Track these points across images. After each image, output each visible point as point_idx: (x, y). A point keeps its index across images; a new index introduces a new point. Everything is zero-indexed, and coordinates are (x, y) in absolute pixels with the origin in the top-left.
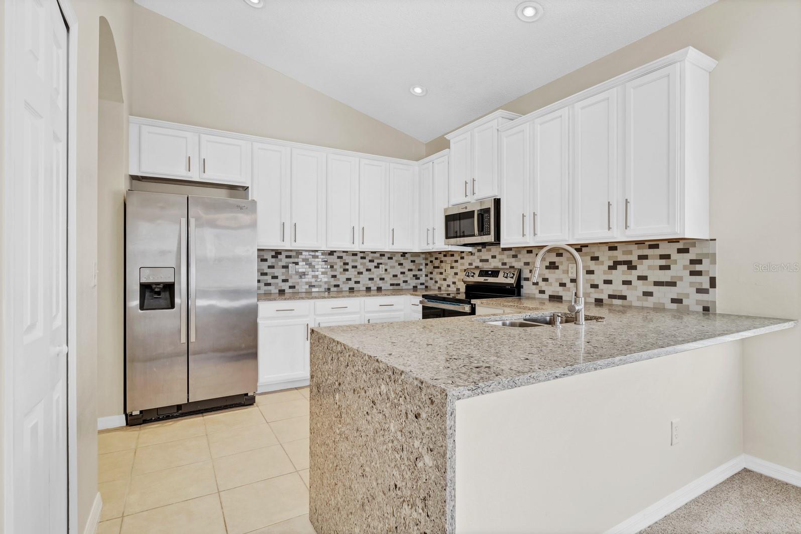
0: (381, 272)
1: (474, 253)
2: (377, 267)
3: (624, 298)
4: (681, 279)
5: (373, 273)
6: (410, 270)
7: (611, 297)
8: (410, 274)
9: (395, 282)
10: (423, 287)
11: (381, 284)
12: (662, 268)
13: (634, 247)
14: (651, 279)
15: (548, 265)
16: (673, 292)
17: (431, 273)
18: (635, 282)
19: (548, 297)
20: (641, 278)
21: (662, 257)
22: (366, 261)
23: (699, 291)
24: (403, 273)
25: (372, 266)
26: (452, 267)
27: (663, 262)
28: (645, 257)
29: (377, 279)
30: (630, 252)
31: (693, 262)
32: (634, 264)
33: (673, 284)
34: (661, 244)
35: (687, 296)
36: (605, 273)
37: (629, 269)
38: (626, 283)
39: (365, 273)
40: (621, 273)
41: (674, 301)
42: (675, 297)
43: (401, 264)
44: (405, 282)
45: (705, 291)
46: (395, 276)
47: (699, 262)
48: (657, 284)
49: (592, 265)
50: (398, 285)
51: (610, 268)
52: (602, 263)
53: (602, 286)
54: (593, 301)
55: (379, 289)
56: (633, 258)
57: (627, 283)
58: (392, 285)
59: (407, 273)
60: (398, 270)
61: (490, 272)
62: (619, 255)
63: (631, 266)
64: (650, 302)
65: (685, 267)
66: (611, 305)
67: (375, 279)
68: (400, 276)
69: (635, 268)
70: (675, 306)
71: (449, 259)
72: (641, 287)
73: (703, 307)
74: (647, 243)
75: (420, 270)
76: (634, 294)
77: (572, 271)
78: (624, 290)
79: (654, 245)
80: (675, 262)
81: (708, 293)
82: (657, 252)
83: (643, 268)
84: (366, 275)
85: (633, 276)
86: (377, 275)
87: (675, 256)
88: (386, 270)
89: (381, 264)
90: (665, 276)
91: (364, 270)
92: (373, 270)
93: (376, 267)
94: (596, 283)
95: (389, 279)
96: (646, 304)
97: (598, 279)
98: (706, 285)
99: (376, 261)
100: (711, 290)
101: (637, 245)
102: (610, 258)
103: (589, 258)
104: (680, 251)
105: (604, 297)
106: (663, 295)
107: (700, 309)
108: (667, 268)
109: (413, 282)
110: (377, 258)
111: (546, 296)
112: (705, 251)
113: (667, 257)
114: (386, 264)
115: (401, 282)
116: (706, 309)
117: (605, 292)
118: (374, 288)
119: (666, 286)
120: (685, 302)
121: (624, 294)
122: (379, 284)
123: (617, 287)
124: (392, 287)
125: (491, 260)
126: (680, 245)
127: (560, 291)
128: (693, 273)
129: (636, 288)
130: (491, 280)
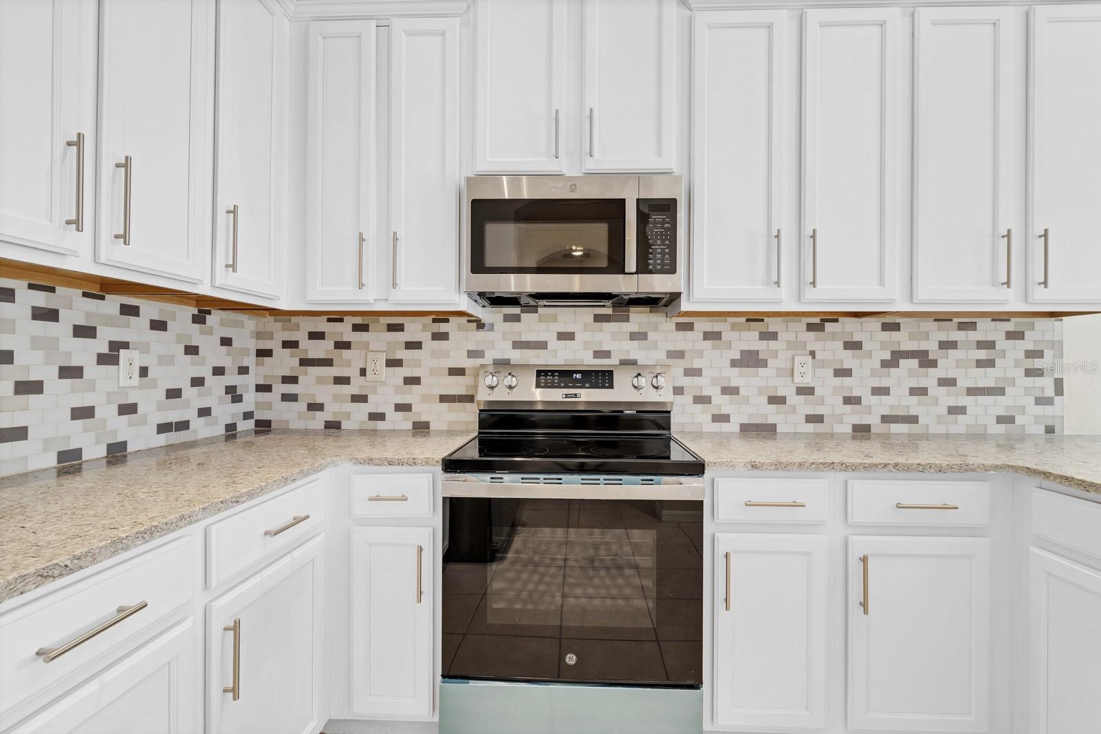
0: (124, 382)
1: (492, 325)
2: (109, 358)
3: (913, 420)
4: (1013, 382)
5: (92, 387)
6: (219, 371)
7: (886, 419)
8: (217, 385)
9: (174, 417)
10: (250, 424)
11: (122, 429)
12: (980, 364)
13: (930, 325)
14: (963, 383)
15: (738, 357)
16: (998, 405)
17: (292, 380)
18: (935, 390)
19: (738, 429)
20: (944, 382)
21: (981, 345)
22: (61, 330)
23: (1040, 401)
24: (198, 382)
25: (84, 353)
26: (393, 363)
27: (983, 354)
28: (952, 345)
29: (107, 412)
30: (926, 336)
31: (1030, 354)
32: (931, 357)
33: (1000, 391)
34: (983, 324)
35: (1023, 410)
36: (874, 373)
37: (921, 365)
38: (914, 391)
39: (53, 384)
40: (907, 373)
41: (1001, 420)
42: (1002, 413)
43: (192, 350)
44: (204, 412)
45: (1048, 401)
46: (173, 394)
47: (1039, 354)
48: (972, 391)
49: (848, 359)
50: (183, 425)
51: (885, 364)
52: (870, 355)
53: (869, 400)
54: (849, 430)
55: (117, 453)
56: (931, 346)
57: (920, 392)
58: (163, 428)
59: (211, 380)
60: (187, 368)
61: (579, 376)
62: (903, 340)
63: (926, 360)
64: (960, 424)
65: (1017, 364)
66: (887, 436)
67: (98, 413)
68: (189, 392)
69: (934, 364)
70: (1001, 429)
71: (379, 341)
72: (946, 398)
73: (1046, 426)
74: (956, 320)
75: (243, 370)
76: (930, 414)
77: (802, 370)
78: (913, 405)
79: (967, 323)
80: (1003, 354)
81: (1052, 404)
82: (974, 336)
83: (947, 365)
84: (62, 394)
85: (929, 379)
86: (109, 394)
87: (1002, 344)
88: (144, 372)
89: (126, 345)
90: (986, 378)
91: (49, 375)
92: (92, 370)
93: (103, 359)
94: (855, 394)
95: (154, 409)
96: (954, 429)
97: (858, 385)
98: (1050, 392)
99: (106, 335)
100: (1057, 399)
101: (936, 323)
102: (883, 345)
103: (841, 345)
104: (1011, 336)
105: (874, 420)
106: (983, 411)
107: (1042, 430)
108: (990, 363)
109: (226, 412)
110: (109, 321)
111: (733, 427)
112: (1048, 337)
113: (990, 345)
114: (145, 348)
115: (190, 415)
116: (1050, 430)
117: (873, 411)
118: (94, 451)
119: (988, 395)
120: (1019, 420)
121: (912, 413)
122: (115, 432)
123: (899, 401)
124: (163, 439)
125: (554, 344)
126: (1010, 326)
127: (771, 415)
128: (1030, 373)
129: (936, 401)
130: (588, 396)
